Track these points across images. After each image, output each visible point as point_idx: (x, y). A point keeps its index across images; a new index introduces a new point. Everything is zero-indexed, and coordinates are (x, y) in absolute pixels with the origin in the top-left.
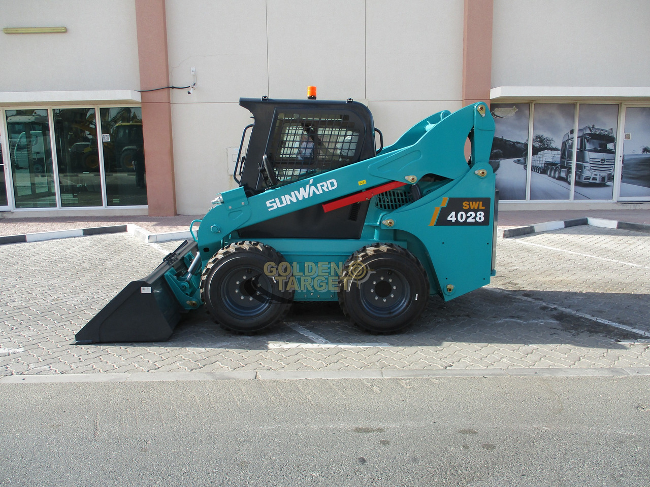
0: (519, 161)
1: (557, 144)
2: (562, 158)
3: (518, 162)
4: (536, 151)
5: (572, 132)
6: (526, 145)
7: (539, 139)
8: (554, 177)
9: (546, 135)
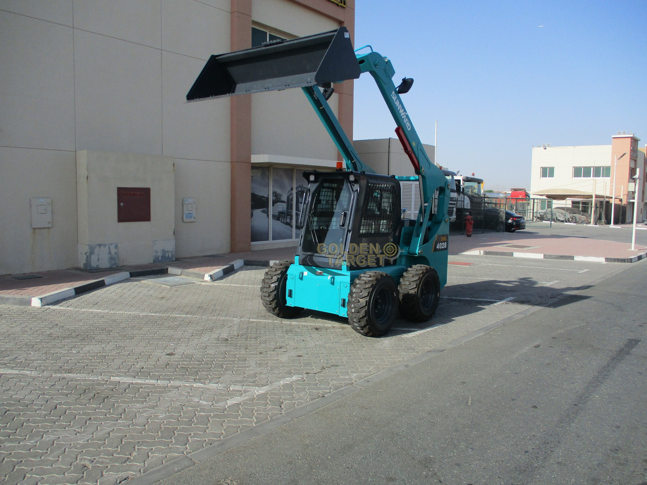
0: (264, 210)
1: (284, 198)
2: (287, 208)
3: (263, 212)
4: (274, 203)
5: (292, 189)
6: (268, 199)
7: (275, 194)
8: (284, 223)
9: (279, 191)
